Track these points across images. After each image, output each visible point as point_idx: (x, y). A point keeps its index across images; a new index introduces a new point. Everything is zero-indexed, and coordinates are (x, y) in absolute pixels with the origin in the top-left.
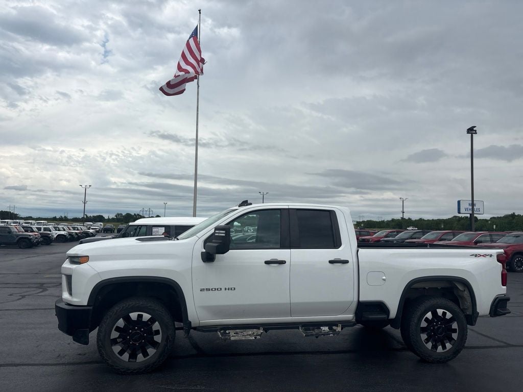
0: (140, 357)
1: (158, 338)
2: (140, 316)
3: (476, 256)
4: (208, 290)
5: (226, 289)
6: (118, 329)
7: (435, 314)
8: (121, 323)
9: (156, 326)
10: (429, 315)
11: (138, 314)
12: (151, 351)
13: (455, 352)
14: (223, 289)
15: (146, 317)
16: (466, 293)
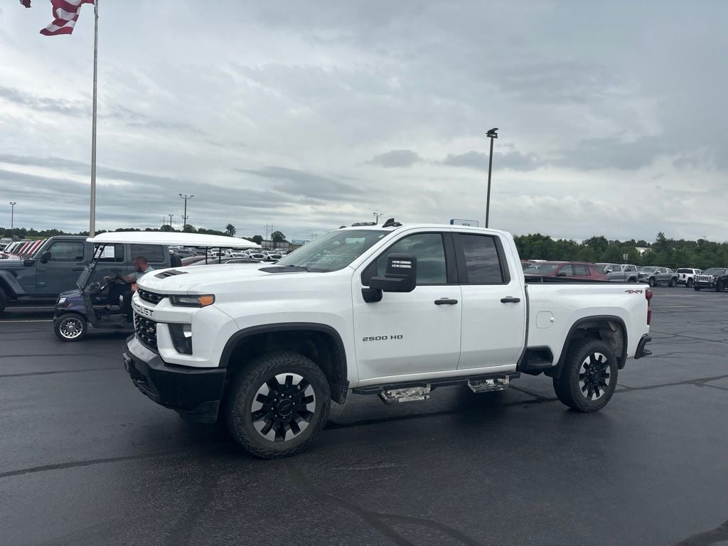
0: (290, 434)
1: (311, 407)
2: (289, 379)
3: (630, 292)
4: (372, 339)
5: (392, 337)
6: (261, 398)
7: (592, 358)
8: (264, 389)
9: (309, 391)
10: (588, 360)
11: (287, 376)
12: (303, 425)
13: (607, 398)
14: (389, 338)
15: (297, 378)
16: (617, 335)
